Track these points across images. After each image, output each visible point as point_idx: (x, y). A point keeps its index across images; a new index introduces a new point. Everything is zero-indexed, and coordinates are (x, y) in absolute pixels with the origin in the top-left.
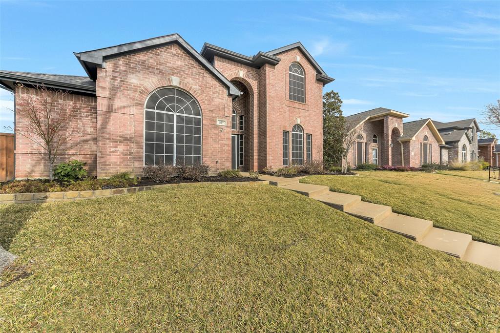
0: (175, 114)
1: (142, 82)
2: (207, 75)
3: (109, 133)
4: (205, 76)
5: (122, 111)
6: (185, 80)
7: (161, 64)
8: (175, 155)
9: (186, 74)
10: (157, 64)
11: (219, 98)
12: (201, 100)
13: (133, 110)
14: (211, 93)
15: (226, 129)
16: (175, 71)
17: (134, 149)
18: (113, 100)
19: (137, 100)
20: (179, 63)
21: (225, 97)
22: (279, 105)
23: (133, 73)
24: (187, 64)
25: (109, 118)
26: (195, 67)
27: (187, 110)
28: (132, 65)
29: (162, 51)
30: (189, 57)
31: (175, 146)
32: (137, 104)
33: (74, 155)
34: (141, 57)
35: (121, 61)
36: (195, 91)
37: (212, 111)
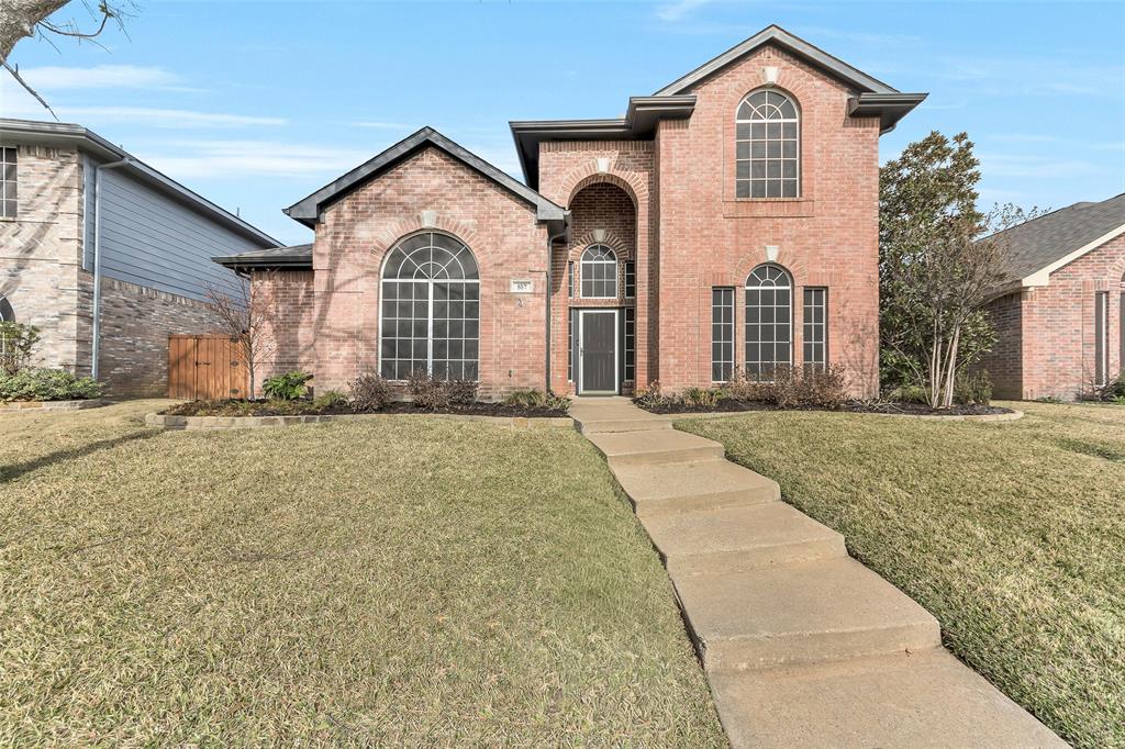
0: (431, 282)
1: (375, 234)
2: (491, 191)
3: (329, 328)
4: (486, 195)
5: (347, 288)
6: (449, 211)
7: (405, 193)
8: (430, 360)
9: (450, 200)
10: (399, 194)
11: (517, 235)
12: (478, 246)
13: (362, 285)
14: (500, 228)
15: (531, 299)
16: (430, 199)
17: (362, 350)
18: (335, 272)
19: (368, 266)
20: (436, 182)
21: (531, 230)
22: (700, 220)
23: (362, 220)
24: (451, 179)
25: (329, 303)
26: (466, 182)
27: (453, 270)
28: (360, 207)
29: (407, 169)
30: (454, 164)
31: (430, 343)
32: (369, 273)
33: (306, 363)
34: (374, 189)
35: (345, 205)
36: (465, 231)
37: (501, 264)
